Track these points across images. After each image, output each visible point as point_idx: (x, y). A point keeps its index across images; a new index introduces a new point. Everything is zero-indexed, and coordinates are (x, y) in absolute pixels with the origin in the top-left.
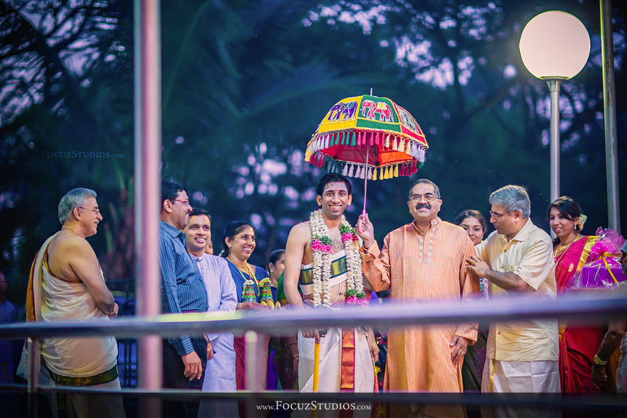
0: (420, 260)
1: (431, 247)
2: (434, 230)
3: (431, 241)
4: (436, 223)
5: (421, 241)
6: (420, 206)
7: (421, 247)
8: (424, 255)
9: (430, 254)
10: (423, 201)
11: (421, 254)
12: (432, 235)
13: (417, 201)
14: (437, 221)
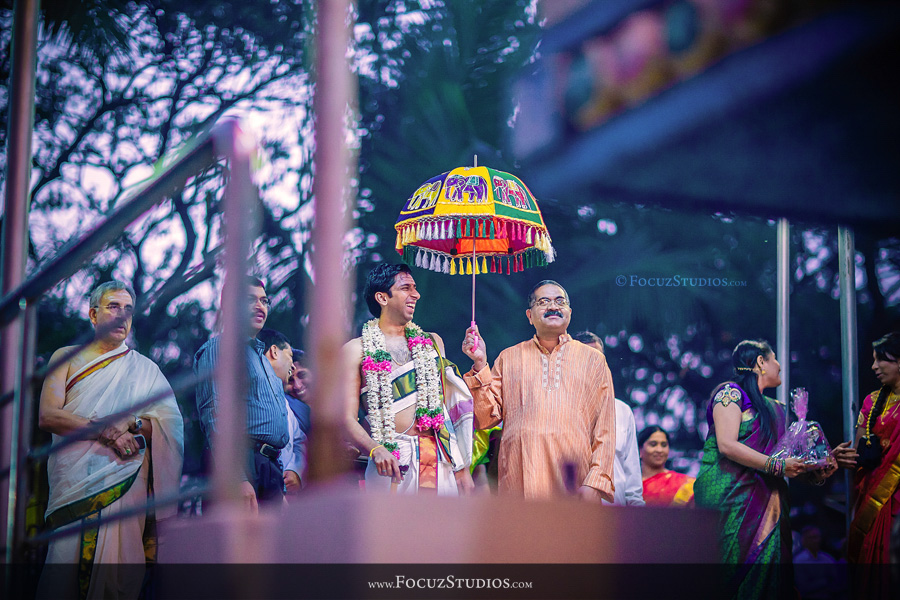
0: (545, 385)
1: (558, 369)
2: (562, 348)
3: (558, 362)
4: (565, 340)
5: (545, 361)
6: (550, 313)
7: (545, 369)
8: (549, 377)
9: (558, 377)
10: (554, 307)
11: (545, 377)
12: (559, 355)
13: (545, 307)
14: (566, 337)
